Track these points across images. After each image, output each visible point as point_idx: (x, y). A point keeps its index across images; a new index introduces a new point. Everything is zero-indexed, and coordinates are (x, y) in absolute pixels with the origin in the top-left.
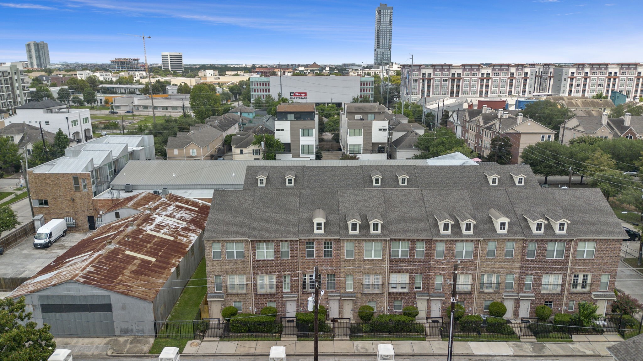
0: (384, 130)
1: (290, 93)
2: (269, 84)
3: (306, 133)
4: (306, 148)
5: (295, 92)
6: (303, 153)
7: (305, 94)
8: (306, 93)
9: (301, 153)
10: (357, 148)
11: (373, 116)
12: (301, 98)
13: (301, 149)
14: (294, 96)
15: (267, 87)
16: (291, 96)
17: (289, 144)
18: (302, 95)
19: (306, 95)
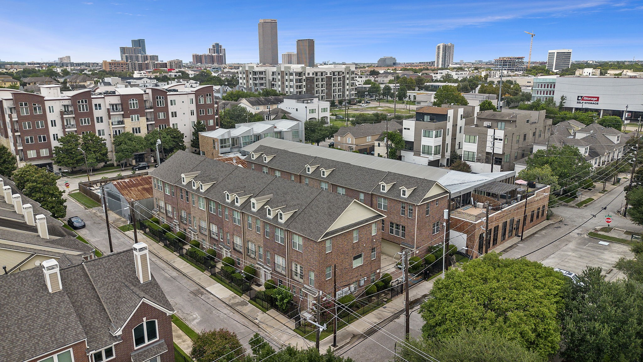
0: (500, 140)
1: (578, 97)
2: (554, 85)
3: (427, 134)
4: (426, 149)
5: (584, 95)
6: (424, 153)
7: (596, 99)
8: (598, 98)
9: (421, 153)
10: (471, 156)
11: (503, 123)
12: (591, 103)
13: (421, 149)
14: (583, 100)
15: (552, 89)
16: (578, 100)
17: (412, 143)
18: (592, 99)
19: (598, 100)
